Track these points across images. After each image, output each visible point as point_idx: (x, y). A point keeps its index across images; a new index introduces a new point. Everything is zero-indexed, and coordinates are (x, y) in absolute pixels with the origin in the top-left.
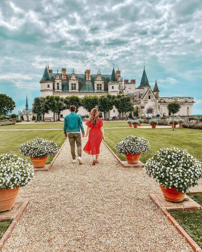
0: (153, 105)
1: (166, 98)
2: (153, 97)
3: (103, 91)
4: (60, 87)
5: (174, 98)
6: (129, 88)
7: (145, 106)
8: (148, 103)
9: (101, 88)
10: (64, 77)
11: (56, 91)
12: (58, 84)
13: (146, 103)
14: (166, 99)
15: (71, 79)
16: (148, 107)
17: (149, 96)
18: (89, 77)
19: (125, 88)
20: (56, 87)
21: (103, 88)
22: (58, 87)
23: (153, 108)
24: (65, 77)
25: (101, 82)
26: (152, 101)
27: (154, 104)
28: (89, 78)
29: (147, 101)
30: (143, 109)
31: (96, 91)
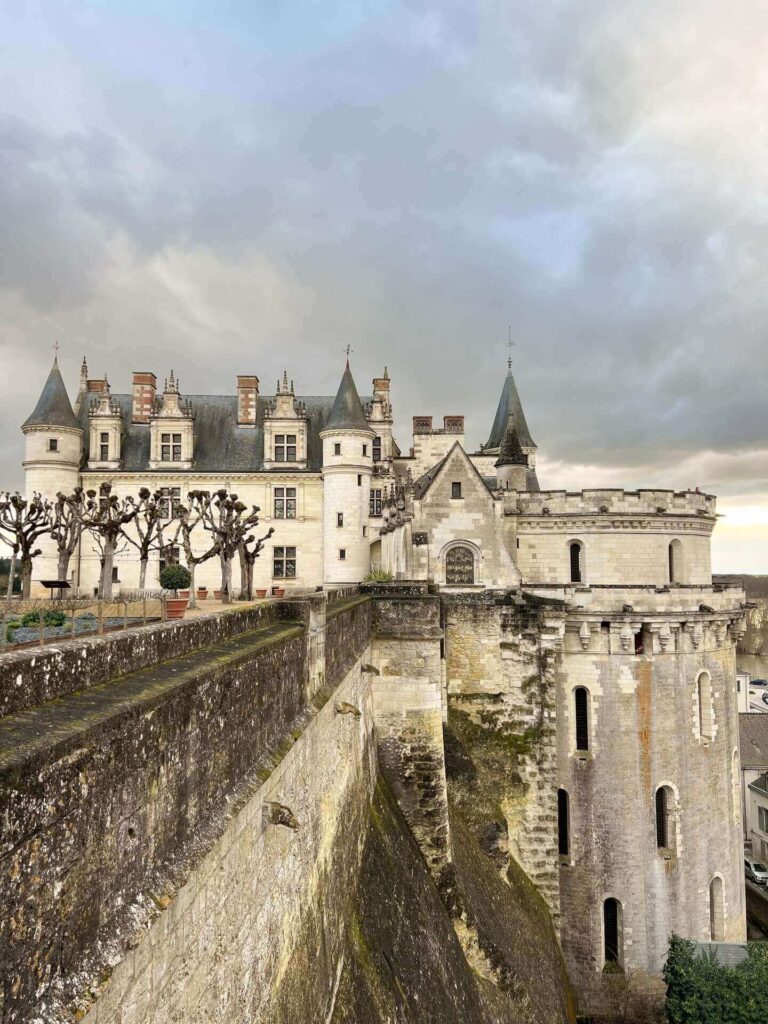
0: (477, 527)
1: (553, 495)
2: (476, 491)
3: (301, 466)
4: (114, 451)
5: (593, 494)
6: (435, 452)
7: (434, 531)
8: (451, 515)
9: (292, 451)
10: (141, 410)
11: (92, 465)
12: (104, 436)
13: (439, 517)
14: (555, 500)
15: (164, 413)
16: (451, 537)
17: (457, 485)
18: (251, 407)
19: (417, 455)
20: (95, 450)
21: (301, 454)
22: (104, 449)
23: (478, 542)
24: (146, 410)
25: (297, 428)
26: (469, 508)
27: (483, 522)
28: (250, 410)
29: (442, 510)
30: (423, 547)
31: (267, 466)
